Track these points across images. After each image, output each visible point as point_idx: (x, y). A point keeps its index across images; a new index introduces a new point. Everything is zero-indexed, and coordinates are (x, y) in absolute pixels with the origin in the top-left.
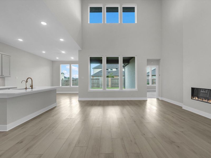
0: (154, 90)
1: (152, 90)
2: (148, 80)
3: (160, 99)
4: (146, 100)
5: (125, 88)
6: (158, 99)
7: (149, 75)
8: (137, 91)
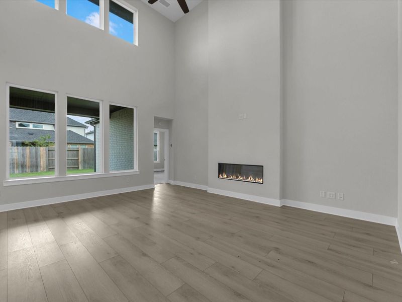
0: (162, 169)
1: (160, 169)
2: (156, 153)
3: (172, 183)
4: (153, 189)
5: (95, 171)
6: (168, 184)
7: (157, 145)
8: (139, 173)
